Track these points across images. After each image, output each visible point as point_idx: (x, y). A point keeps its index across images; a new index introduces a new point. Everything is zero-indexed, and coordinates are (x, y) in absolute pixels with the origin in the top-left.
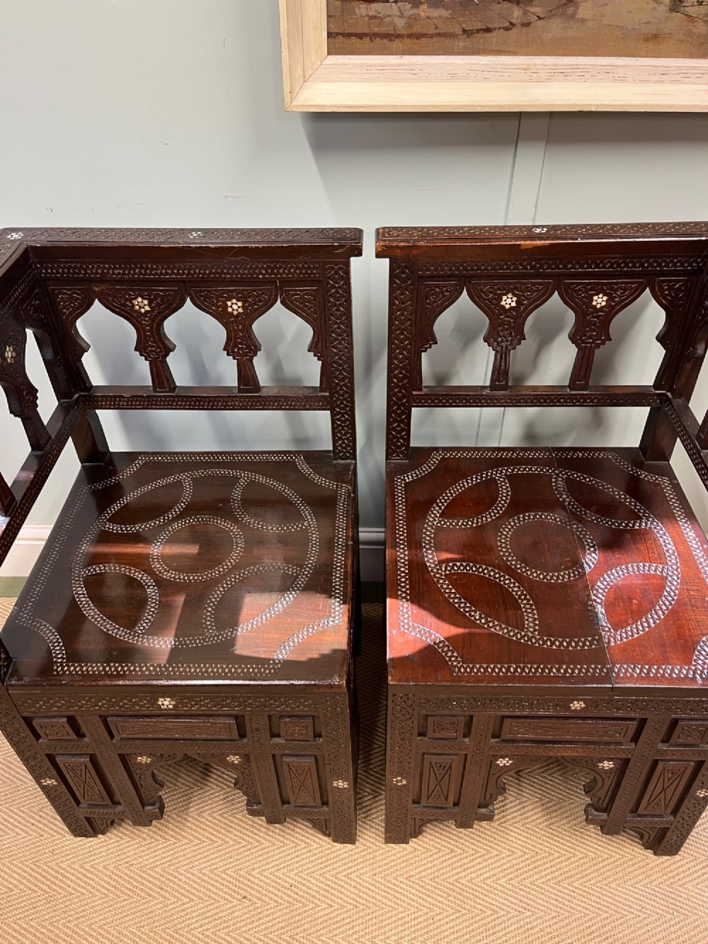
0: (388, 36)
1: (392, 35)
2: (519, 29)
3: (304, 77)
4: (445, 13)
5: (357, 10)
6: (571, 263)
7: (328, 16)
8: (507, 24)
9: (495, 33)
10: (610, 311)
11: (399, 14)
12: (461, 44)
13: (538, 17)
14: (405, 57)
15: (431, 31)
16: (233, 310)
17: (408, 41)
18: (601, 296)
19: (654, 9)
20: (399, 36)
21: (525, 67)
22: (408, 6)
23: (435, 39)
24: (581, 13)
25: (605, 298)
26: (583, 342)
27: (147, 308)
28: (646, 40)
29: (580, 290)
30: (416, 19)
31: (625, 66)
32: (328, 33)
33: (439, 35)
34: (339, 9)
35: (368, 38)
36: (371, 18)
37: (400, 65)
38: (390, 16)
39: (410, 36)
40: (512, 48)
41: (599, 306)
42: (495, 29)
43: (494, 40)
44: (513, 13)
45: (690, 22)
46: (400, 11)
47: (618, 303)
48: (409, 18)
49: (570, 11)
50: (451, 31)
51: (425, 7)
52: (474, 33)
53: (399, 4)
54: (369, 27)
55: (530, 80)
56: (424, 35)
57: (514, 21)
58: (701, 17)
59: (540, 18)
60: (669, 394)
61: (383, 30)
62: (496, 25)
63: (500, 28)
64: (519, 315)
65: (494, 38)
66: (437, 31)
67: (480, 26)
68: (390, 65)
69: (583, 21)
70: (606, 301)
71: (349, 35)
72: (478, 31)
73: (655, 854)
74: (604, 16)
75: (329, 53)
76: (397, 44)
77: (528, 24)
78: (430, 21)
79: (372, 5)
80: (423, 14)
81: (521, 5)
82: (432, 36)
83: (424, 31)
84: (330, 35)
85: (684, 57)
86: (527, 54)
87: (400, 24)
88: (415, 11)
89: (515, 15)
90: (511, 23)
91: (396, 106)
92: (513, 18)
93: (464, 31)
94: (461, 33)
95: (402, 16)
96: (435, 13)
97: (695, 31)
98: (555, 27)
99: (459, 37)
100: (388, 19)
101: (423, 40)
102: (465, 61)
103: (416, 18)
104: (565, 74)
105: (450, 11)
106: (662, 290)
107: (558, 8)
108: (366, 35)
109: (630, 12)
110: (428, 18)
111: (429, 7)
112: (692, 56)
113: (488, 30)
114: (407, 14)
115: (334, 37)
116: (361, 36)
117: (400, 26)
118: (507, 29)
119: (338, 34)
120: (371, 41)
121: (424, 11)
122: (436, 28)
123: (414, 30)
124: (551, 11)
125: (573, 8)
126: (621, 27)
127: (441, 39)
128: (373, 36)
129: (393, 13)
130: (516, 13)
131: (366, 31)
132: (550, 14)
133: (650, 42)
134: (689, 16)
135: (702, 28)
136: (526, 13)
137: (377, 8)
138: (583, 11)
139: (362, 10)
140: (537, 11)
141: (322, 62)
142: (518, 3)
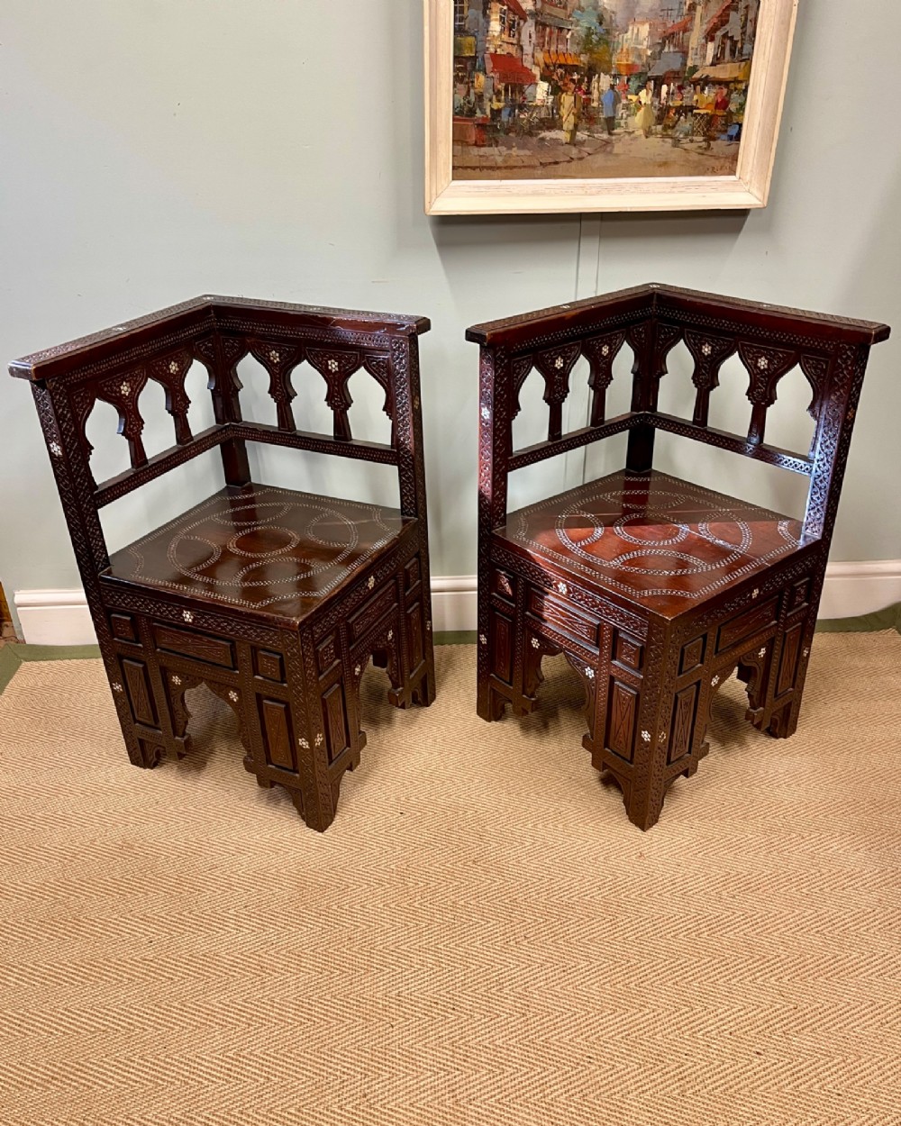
0: (491, 168)
1: (494, 167)
2: (577, 161)
3: (437, 194)
4: (528, 153)
5: (471, 151)
7: (453, 156)
8: (568, 159)
9: (561, 165)
11: (498, 154)
12: (539, 172)
14: (503, 181)
15: (520, 164)
17: (504, 171)
19: (663, 146)
20: (499, 168)
21: (583, 186)
22: (504, 148)
23: (522, 169)
24: (616, 150)
28: (660, 166)
31: (647, 183)
32: (453, 166)
33: (525, 167)
34: (460, 151)
35: (479, 169)
36: (481, 156)
37: (500, 186)
38: (492, 155)
39: (506, 168)
40: (573, 174)
42: (561, 162)
43: (561, 169)
44: (572, 152)
45: (687, 153)
46: (500, 152)
48: (505, 156)
49: (608, 149)
50: (533, 164)
51: (515, 149)
52: (547, 165)
53: (499, 148)
54: (480, 162)
55: (586, 194)
56: (515, 167)
57: (573, 156)
58: (693, 149)
59: (589, 154)
61: (488, 164)
62: (562, 160)
63: (564, 161)
66: (523, 164)
67: (551, 160)
68: (493, 186)
69: (617, 155)
71: (467, 167)
72: (550, 163)
74: (631, 151)
75: (453, 179)
76: (497, 173)
77: (582, 159)
78: (518, 158)
79: (481, 148)
80: (514, 154)
82: (520, 167)
83: (516, 164)
84: (454, 168)
85: (686, 176)
86: (583, 178)
87: (499, 160)
88: (509, 152)
90: (571, 158)
93: (541, 164)
94: (539, 165)
95: (501, 155)
96: (522, 153)
97: (690, 158)
98: (599, 160)
99: (538, 168)
100: (492, 157)
101: (515, 170)
102: (542, 183)
103: (510, 156)
104: (608, 189)
105: (531, 151)
107: (601, 147)
108: (477, 167)
109: (647, 148)
110: (517, 156)
111: (519, 148)
112: (690, 175)
113: (556, 163)
114: (504, 153)
115: (457, 169)
116: (474, 168)
117: (499, 162)
118: (569, 162)
119: (459, 167)
120: (481, 171)
121: (515, 151)
122: (523, 162)
123: (508, 164)
124: (596, 149)
125: (610, 147)
126: (643, 158)
127: (526, 169)
128: (482, 168)
129: (495, 153)
130: (574, 152)
131: (478, 165)
132: (596, 152)
133: (663, 167)
134: (685, 149)
135: (694, 157)
136: (580, 151)
137: (484, 150)
138: (618, 149)
139: (475, 151)
140: (588, 149)
141: (448, 185)
142: (575, 145)
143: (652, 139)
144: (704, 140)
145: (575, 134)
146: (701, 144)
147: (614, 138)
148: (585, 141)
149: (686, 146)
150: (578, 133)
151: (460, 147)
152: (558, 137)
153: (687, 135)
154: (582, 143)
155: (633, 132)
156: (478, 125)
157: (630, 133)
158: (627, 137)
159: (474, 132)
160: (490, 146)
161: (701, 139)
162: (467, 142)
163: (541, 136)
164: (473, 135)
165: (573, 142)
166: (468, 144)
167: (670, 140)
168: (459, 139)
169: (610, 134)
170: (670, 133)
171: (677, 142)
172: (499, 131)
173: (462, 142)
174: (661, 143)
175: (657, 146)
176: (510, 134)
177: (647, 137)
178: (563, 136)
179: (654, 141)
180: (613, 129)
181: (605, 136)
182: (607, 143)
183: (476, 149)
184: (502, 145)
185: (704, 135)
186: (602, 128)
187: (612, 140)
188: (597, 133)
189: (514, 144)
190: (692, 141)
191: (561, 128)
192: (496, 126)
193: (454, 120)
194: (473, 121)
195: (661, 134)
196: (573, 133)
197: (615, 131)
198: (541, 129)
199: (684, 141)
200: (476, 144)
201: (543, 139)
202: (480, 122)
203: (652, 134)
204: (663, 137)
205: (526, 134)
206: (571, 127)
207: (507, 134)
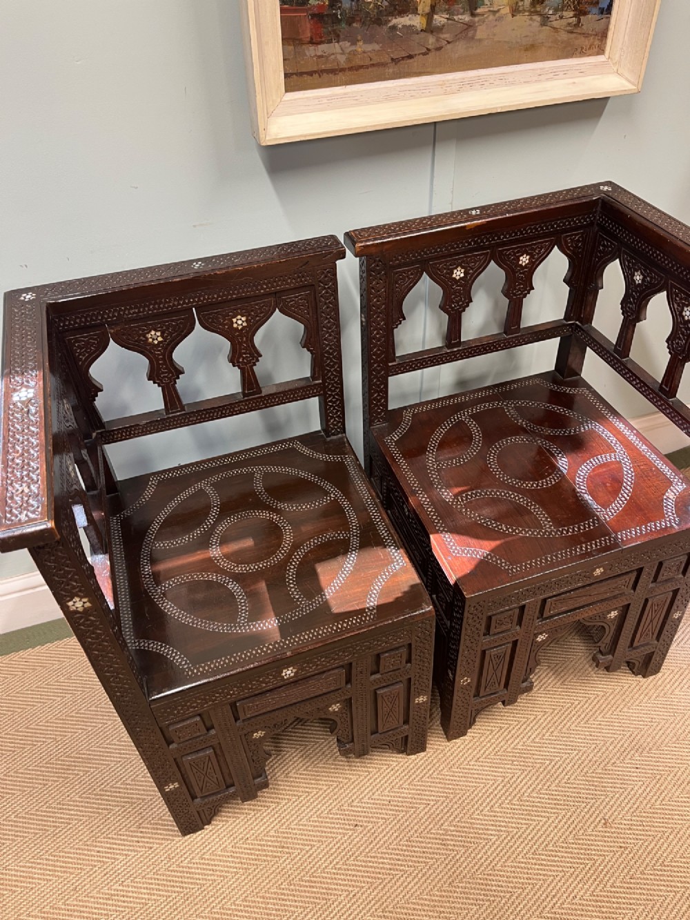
0: (333, 71)
1: (336, 70)
2: (434, 53)
3: (268, 113)
4: (377, 47)
5: (306, 51)
6: (503, 235)
7: (284, 60)
8: (424, 50)
9: (415, 59)
10: (532, 266)
11: (341, 52)
12: (391, 70)
13: (447, 41)
14: (348, 86)
15: (367, 62)
16: (238, 325)
17: (348, 73)
18: (525, 256)
19: (530, 25)
20: (342, 70)
21: (441, 83)
22: (348, 44)
23: (370, 69)
24: (479, 35)
25: (528, 257)
26: (515, 295)
27: (160, 339)
28: (526, 50)
29: (510, 254)
30: (354, 55)
31: (512, 73)
32: (285, 74)
33: (373, 65)
34: (293, 53)
35: (317, 74)
36: (319, 57)
37: (345, 94)
38: (333, 54)
39: (351, 69)
40: (429, 70)
41: (524, 264)
42: (416, 55)
43: (415, 64)
44: (428, 42)
45: (555, 32)
46: (342, 49)
47: (537, 260)
48: (349, 53)
49: (470, 34)
50: (383, 61)
51: (361, 43)
52: (399, 61)
53: (341, 43)
54: (318, 65)
55: (445, 94)
56: (362, 67)
57: (430, 47)
58: (562, 28)
59: (449, 42)
60: (577, 322)
61: (329, 66)
62: (417, 52)
63: (419, 54)
64: (467, 283)
65: (414, 63)
66: (372, 63)
67: (404, 54)
68: (337, 94)
69: (480, 40)
70: (529, 259)
71: (301, 74)
72: (403, 58)
73: (644, 677)
74: (495, 35)
75: (287, 91)
76: (341, 76)
77: (439, 49)
78: (365, 55)
79: (319, 46)
80: (360, 50)
81: (434, 34)
82: (367, 67)
83: (362, 64)
84: (286, 75)
85: (553, 59)
86: (440, 73)
87: (342, 59)
88: (353, 48)
89: (430, 42)
90: (427, 49)
91: (351, 129)
92: (429, 45)
93: (392, 59)
94: (390, 61)
95: (343, 53)
96: (369, 47)
97: (559, 39)
98: (460, 48)
99: (389, 65)
100: (332, 57)
101: (361, 71)
102: (395, 84)
103: (354, 53)
105: (381, 45)
106: (566, 242)
107: (461, 33)
108: (315, 72)
109: (514, 30)
110: (364, 52)
111: (364, 43)
112: (558, 58)
113: (410, 57)
114: (348, 51)
115: (289, 77)
116: (311, 74)
117: (342, 62)
118: (424, 54)
119: (292, 74)
120: (320, 76)
121: (361, 47)
122: (371, 60)
123: (353, 64)
124: (456, 35)
125: (472, 32)
126: (508, 42)
127: (375, 69)
128: (321, 72)
129: (336, 51)
130: (431, 40)
131: (315, 69)
132: (457, 38)
133: (529, 51)
134: (554, 28)
135: (564, 36)
136: (438, 40)
137: (323, 48)
138: (481, 33)
139: (311, 51)
140: (446, 36)
141: (281, 99)
142: (432, 32)
143: (518, 17)
144: (575, 16)
145: (433, 16)
146: (570, 20)
147: (476, 19)
148: (443, 26)
149: (555, 24)
150: (435, 17)
151: (291, 48)
152: (412, 23)
153: (556, 10)
154: (440, 29)
155: (498, 11)
156: (313, 16)
157: (494, 12)
158: (491, 17)
159: (308, 25)
160: (330, 42)
161: (571, 14)
162: (300, 40)
163: (390, 24)
164: (307, 30)
165: (430, 29)
166: (301, 43)
167: (537, 18)
168: (290, 37)
169: (473, 15)
170: (538, 9)
171: (545, 20)
172: (339, 21)
173: (294, 40)
174: (529, 22)
175: (525, 26)
176: (354, 25)
177: (513, 16)
178: (417, 21)
179: (522, 19)
180: (476, 9)
181: (466, 18)
182: (469, 26)
183: (312, 48)
184: (344, 40)
185: (576, 9)
186: (463, 8)
187: (474, 23)
188: (458, 15)
189: (359, 38)
190: (561, 17)
191: (415, 12)
192: (336, 15)
193: (282, 11)
194: (306, 11)
195: (529, 11)
196: (429, 17)
197: (479, 11)
198: (392, 14)
199: (553, 18)
200: (312, 42)
201: (394, 28)
202: (316, 11)
203: (520, 12)
204: (532, 13)
205: (374, 22)
206: (427, 9)
207: (350, 25)
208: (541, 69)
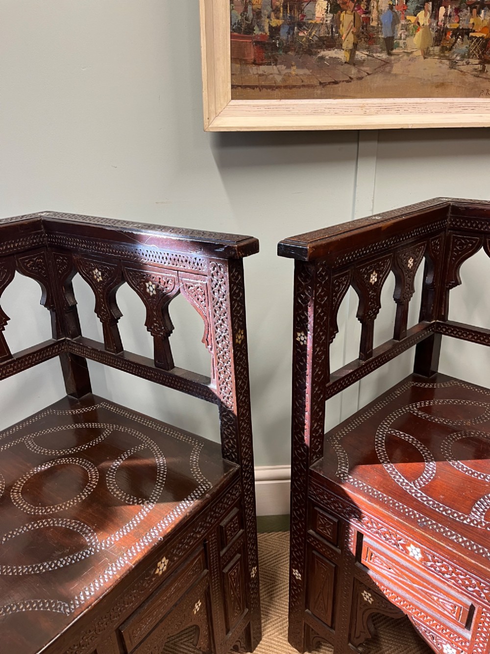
0: (271, 88)
1: (274, 86)
2: (356, 81)
3: (216, 113)
4: (307, 72)
5: (250, 70)
7: (232, 75)
8: (348, 79)
9: (340, 84)
11: (278, 72)
12: (319, 92)
13: (367, 73)
14: (282, 100)
15: (300, 83)
17: (284, 90)
19: (440, 67)
20: (278, 87)
21: (362, 105)
22: (284, 67)
23: (302, 89)
24: (395, 71)
27: (101, 279)
28: (437, 87)
30: (289, 76)
31: (425, 103)
32: (232, 85)
33: (304, 86)
34: (239, 70)
35: (258, 89)
36: (260, 75)
37: (279, 105)
38: (272, 74)
39: (286, 87)
40: (351, 94)
42: (340, 81)
43: (340, 89)
44: (351, 71)
45: (463, 75)
46: (279, 71)
48: (285, 75)
49: (387, 69)
50: (312, 83)
51: (294, 68)
52: (327, 85)
53: (278, 66)
54: (259, 81)
55: (365, 113)
56: (294, 87)
57: (352, 76)
58: (469, 72)
59: (368, 74)
61: (267, 83)
62: (341, 79)
63: (343, 81)
65: (339, 88)
66: (303, 84)
67: (331, 80)
68: (273, 105)
69: (396, 75)
71: (246, 87)
72: (329, 83)
74: (409, 72)
75: (232, 99)
76: (277, 91)
77: (361, 78)
78: (298, 77)
79: (260, 67)
80: (293, 73)
81: (356, 66)
82: (299, 87)
83: (294, 84)
84: (233, 87)
85: (461, 97)
86: (361, 98)
87: (279, 79)
88: (288, 71)
89: (353, 73)
90: (350, 77)
91: (280, 127)
92: (352, 74)
93: (321, 83)
94: (319, 85)
95: (280, 74)
96: (301, 72)
97: (467, 80)
98: (378, 80)
99: (317, 87)
100: (271, 76)
101: (294, 90)
102: (322, 102)
103: (289, 75)
104: (387, 109)
105: (311, 71)
107: (380, 67)
108: (257, 87)
109: (425, 69)
110: (297, 75)
111: (298, 67)
112: (466, 96)
113: (336, 83)
114: (284, 72)
115: (236, 88)
116: (253, 87)
117: (279, 81)
118: (348, 81)
119: (238, 86)
120: (260, 90)
121: (294, 70)
122: (302, 81)
123: (288, 83)
124: (375, 69)
125: (389, 68)
126: (421, 79)
127: (305, 89)
128: (261, 87)
129: (274, 72)
130: (353, 71)
131: (257, 84)
132: (375, 72)
133: (440, 88)
134: (461, 71)
135: (470, 79)
136: (359, 71)
137: (263, 69)
138: (397, 69)
139: (254, 70)
140: (367, 69)
141: (227, 104)
142: (354, 65)
143: (429, 59)
144: (480, 63)
145: (355, 52)
146: (476, 67)
147: (393, 58)
148: (364, 60)
149: (463, 68)
150: (357, 53)
151: (238, 66)
152: (337, 56)
153: (463, 57)
154: (362, 63)
155: (412, 52)
156: (257, 43)
157: (408, 54)
158: (405, 57)
159: (252, 50)
160: (269, 64)
161: (477, 61)
162: (246, 60)
163: (320, 55)
164: (251, 53)
165: (352, 62)
166: (246, 63)
167: (447, 62)
168: (238, 57)
169: (389, 54)
170: (447, 55)
171: (453, 65)
172: (277, 49)
173: (241, 60)
174: (439, 65)
175: (435, 67)
176: (290, 53)
177: (425, 58)
178: (342, 55)
179: (433, 62)
180: (392, 49)
181: (384, 56)
182: (386, 63)
183: (255, 67)
184: (281, 64)
185: (480, 58)
186: (381, 48)
187: (391, 60)
188: (376, 53)
189: (293, 63)
190: (468, 63)
191: (340, 47)
192: (275, 44)
193: (232, 37)
194: (251, 38)
195: (439, 55)
196: (352, 52)
197: (394, 51)
198: (321, 47)
199: (460, 63)
200: (255, 63)
201: (322, 58)
202: (259, 39)
203: (430, 55)
204: (441, 57)
205: (306, 53)
206: (351, 46)
207: (286, 52)
208: (450, 103)
